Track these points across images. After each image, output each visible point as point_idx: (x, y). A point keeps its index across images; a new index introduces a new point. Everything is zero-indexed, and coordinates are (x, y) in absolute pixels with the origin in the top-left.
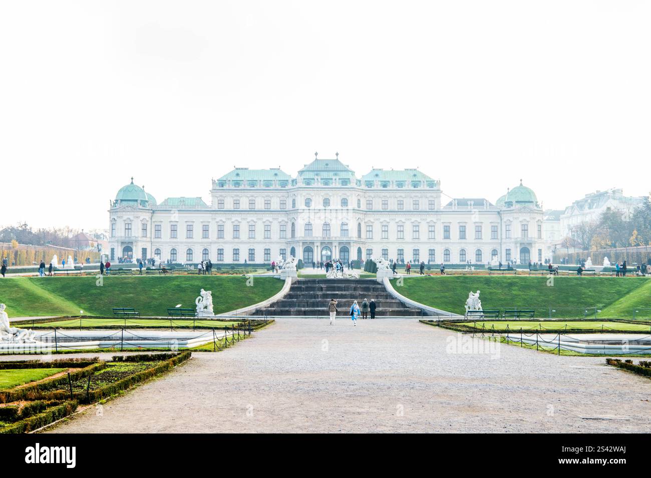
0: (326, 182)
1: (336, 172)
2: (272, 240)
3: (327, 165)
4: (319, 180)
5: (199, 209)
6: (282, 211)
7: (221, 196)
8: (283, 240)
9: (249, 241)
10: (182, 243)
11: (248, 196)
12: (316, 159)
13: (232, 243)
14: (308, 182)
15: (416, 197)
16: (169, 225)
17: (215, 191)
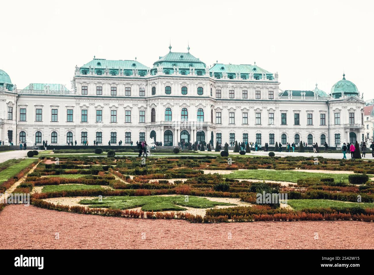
0: (184, 71)
1: (191, 63)
2: (132, 125)
3: (182, 57)
4: (178, 70)
5: (64, 95)
6: (141, 98)
7: (85, 83)
8: (142, 125)
9: (111, 125)
10: (47, 126)
11: (110, 83)
12: (170, 52)
13: (95, 126)
14: (167, 71)
15: (258, 87)
16: (34, 109)
17: (79, 78)
